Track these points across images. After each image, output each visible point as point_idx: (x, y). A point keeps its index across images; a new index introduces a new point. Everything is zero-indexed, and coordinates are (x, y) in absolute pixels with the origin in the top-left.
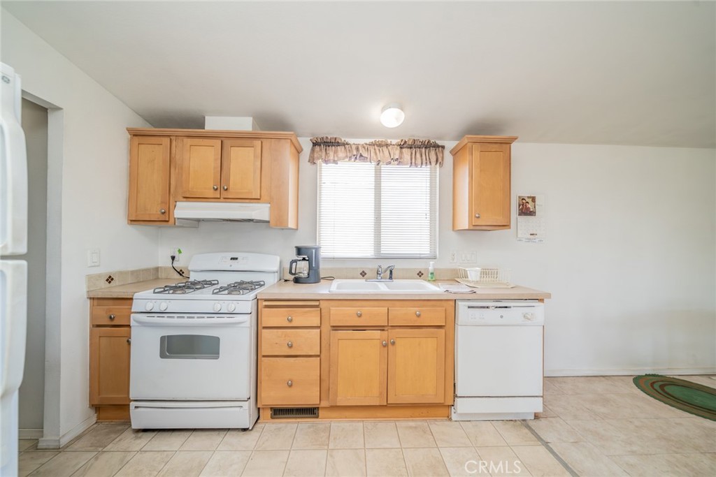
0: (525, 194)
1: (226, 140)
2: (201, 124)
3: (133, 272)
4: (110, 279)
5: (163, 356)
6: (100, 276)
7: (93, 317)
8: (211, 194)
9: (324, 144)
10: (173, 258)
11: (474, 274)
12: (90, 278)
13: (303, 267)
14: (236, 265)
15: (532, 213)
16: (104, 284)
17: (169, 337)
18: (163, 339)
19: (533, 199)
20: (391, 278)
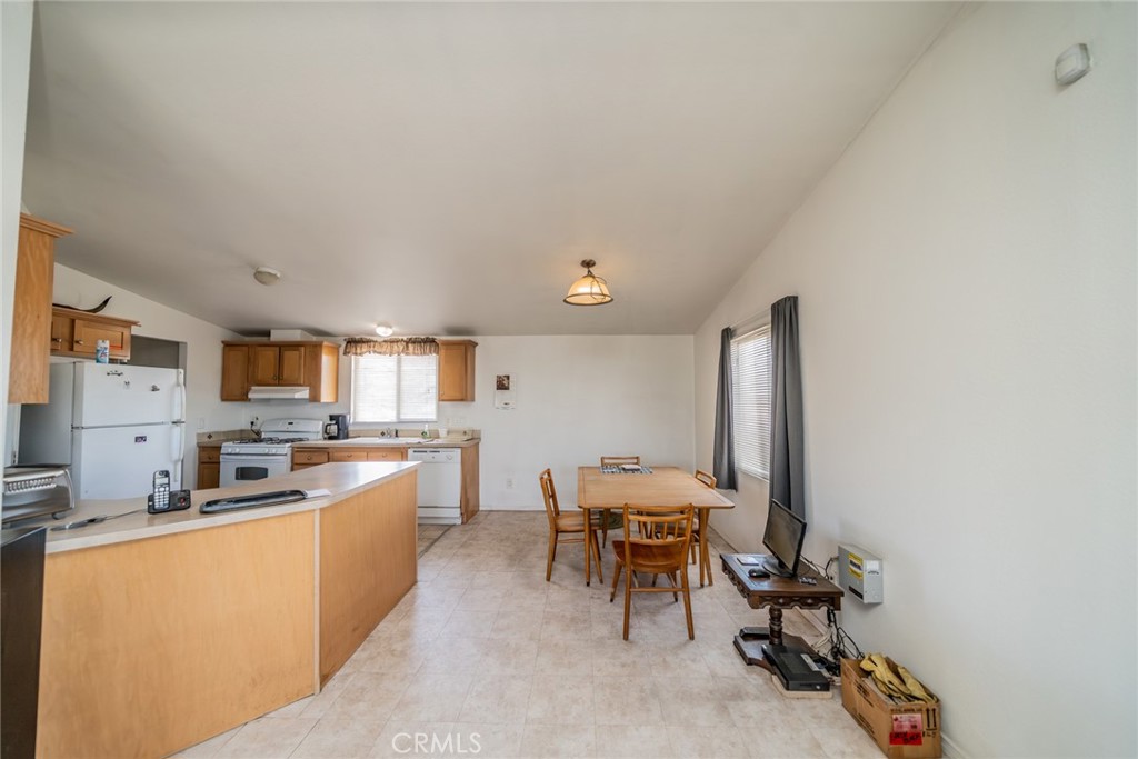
0: (501, 374)
1: (284, 347)
2: (268, 334)
3: (224, 433)
4: (210, 436)
5: (237, 478)
6: (204, 434)
7: (200, 458)
8: (273, 382)
9: (354, 343)
10: (252, 423)
11: (443, 433)
12: (198, 435)
13: (333, 429)
14: (291, 428)
15: (507, 388)
16: (207, 440)
17: (242, 468)
18: (237, 469)
19: (508, 377)
20: (397, 436)
